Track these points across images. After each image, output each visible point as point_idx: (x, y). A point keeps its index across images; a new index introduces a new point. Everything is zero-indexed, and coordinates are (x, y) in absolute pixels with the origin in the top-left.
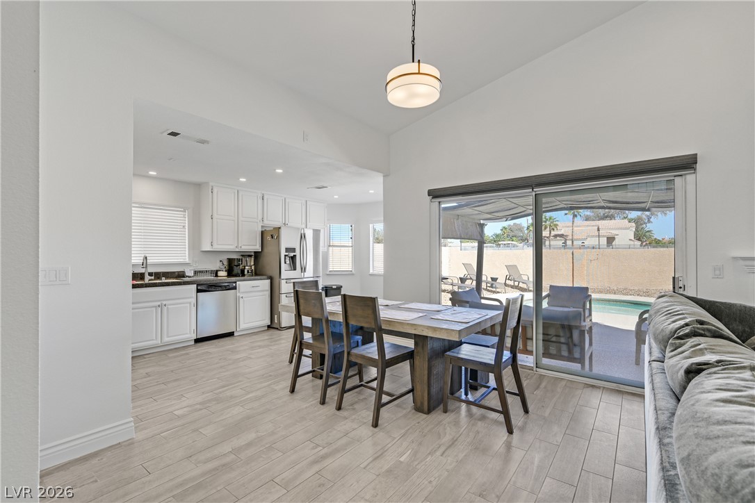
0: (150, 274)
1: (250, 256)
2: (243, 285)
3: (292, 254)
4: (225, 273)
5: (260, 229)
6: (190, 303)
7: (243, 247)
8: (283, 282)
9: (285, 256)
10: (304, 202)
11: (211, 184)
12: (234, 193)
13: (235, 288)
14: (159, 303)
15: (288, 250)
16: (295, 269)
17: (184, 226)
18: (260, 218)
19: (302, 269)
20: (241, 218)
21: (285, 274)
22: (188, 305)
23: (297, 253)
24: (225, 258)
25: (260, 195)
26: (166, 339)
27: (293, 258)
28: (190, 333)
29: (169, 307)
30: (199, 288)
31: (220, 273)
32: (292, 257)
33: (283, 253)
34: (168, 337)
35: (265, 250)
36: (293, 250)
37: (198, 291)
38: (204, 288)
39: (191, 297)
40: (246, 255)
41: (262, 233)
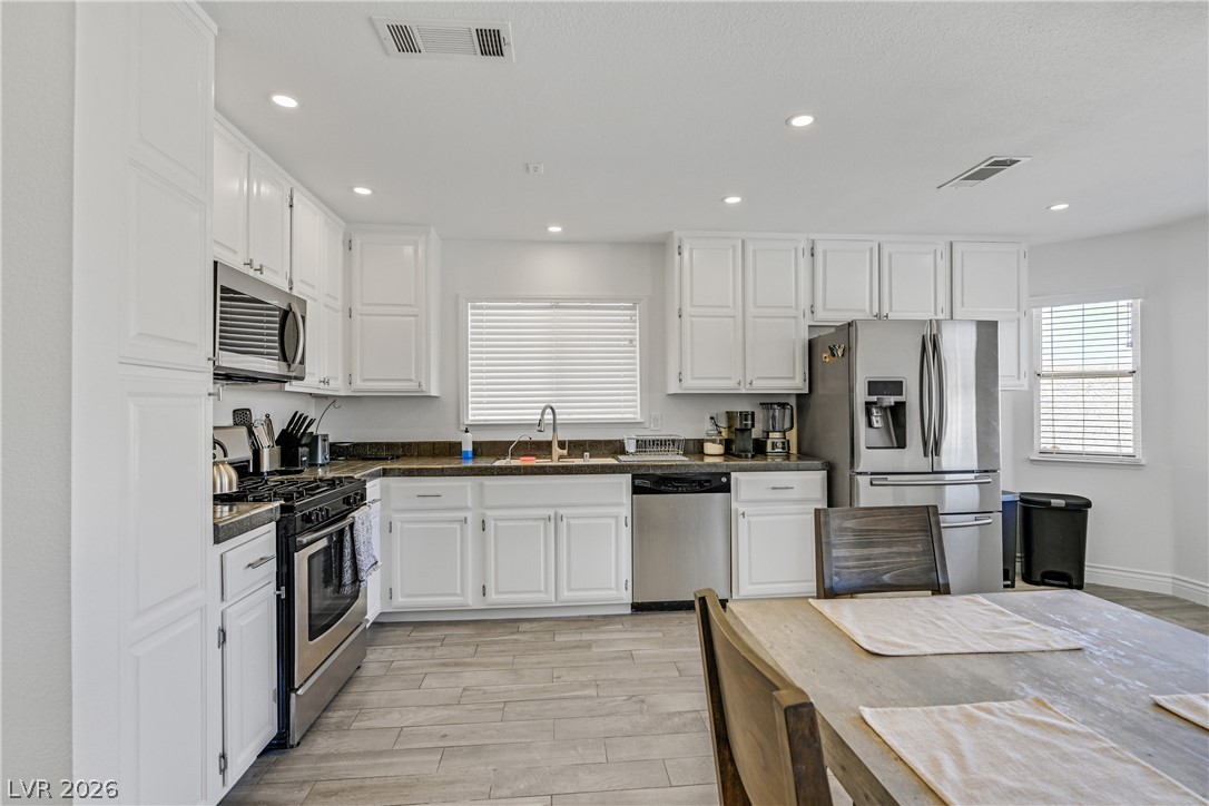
0: (562, 445)
1: (783, 406)
2: (749, 484)
3: (890, 400)
4: (718, 449)
5: (805, 336)
6: (617, 517)
7: (757, 384)
8: (863, 481)
9: (869, 405)
10: (943, 248)
11: (677, 234)
12: (734, 247)
13: (726, 488)
14: (551, 512)
15: (874, 387)
16: (901, 444)
17: (631, 341)
18: (805, 304)
19: (925, 444)
20: (751, 310)
21: (870, 459)
22: (613, 522)
23: (911, 396)
24: (722, 408)
25: (804, 245)
26: (566, 595)
27: (897, 412)
28: (617, 589)
29: (572, 522)
30: (637, 482)
31: (710, 448)
32: (891, 407)
33: (861, 395)
34: (570, 590)
35: (820, 390)
36: (896, 387)
37: (636, 490)
38: (649, 483)
39: (621, 504)
40: (770, 403)
41: (811, 344)
